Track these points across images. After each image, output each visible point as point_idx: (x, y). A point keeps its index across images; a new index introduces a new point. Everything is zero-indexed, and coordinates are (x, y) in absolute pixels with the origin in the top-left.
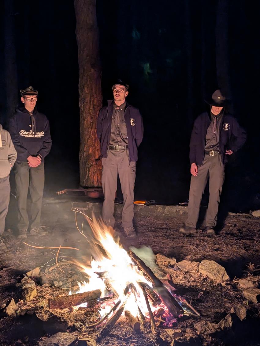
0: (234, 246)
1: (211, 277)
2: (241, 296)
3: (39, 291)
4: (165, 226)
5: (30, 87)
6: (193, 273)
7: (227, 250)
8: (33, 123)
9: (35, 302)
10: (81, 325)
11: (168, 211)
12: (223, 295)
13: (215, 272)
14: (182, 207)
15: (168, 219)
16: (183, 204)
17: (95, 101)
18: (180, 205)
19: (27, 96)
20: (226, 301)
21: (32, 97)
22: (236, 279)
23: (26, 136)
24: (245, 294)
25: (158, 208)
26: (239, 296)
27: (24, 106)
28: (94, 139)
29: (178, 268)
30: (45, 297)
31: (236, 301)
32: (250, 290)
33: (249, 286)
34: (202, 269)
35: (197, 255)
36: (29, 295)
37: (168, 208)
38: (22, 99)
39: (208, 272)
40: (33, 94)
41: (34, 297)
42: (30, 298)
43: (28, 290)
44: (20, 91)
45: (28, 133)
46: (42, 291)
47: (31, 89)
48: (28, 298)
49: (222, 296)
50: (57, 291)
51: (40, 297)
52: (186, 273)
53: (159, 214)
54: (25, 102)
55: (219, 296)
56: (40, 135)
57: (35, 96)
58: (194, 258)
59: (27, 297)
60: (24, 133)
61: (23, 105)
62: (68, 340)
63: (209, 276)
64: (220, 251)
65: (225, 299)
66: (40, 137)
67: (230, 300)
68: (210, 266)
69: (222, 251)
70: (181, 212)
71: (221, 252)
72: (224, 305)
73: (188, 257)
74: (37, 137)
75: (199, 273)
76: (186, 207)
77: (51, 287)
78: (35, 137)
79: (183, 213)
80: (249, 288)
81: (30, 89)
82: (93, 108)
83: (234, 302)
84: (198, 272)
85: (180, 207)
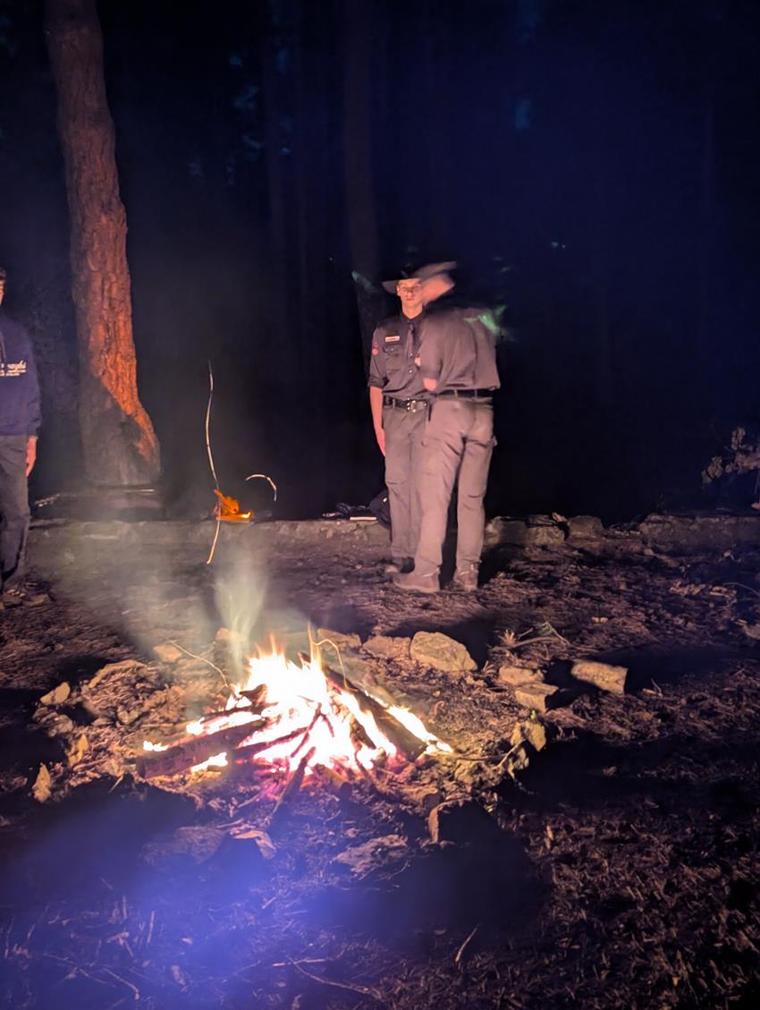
0: (456, 598)
1: (441, 666)
2: (510, 700)
3: (90, 737)
4: (300, 564)
6: (400, 661)
7: (446, 606)
9: (90, 764)
10: (222, 804)
11: (302, 533)
12: (478, 701)
13: (448, 655)
14: (332, 523)
15: (303, 549)
16: (332, 515)
17: (114, 290)
18: (326, 519)
20: (488, 715)
22: (489, 665)
24: (521, 696)
25: (279, 528)
26: (507, 702)
28: (114, 377)
29: (368, 654)
30: (109, 749)
31: (505, 711)
32: (527, 686)
33: (523, 680)
34: (419, 652)
35: (392, 623)
36: (73, 750)
37: (301, 526)
39: (435, 657)
41: (85, 754)
42: (77, 757)
43: (67, 740)
46: (97, 737)
48: (74, 757)
49: (476, 704)
50: (130, 733)
51: (98, 750)
52: (389, 661)
53: (284, 541)
55: (471, 706)
56: (18, 369)
58: (388, 628)
59: (69, 754)
62: (208, 843)
63: (436, 666)
64: (432, 609)
65: (485, 711)
66: (18, 374)
67: (493, 710)
68: (435, 645)
69: (438, 610)
70: (330, 534)
71: (436, 613)
72: (487, 723)
73: (376, 628)
74: (12, 375)
75: (414, 662)
76: (338, 523)
77: (114, 726)
78: (7, 375)
79: (334, 535)
80: (525, 683)
82: (110, 305)
83: (503, 714)
84: (411, 659)
85: (327, 523)
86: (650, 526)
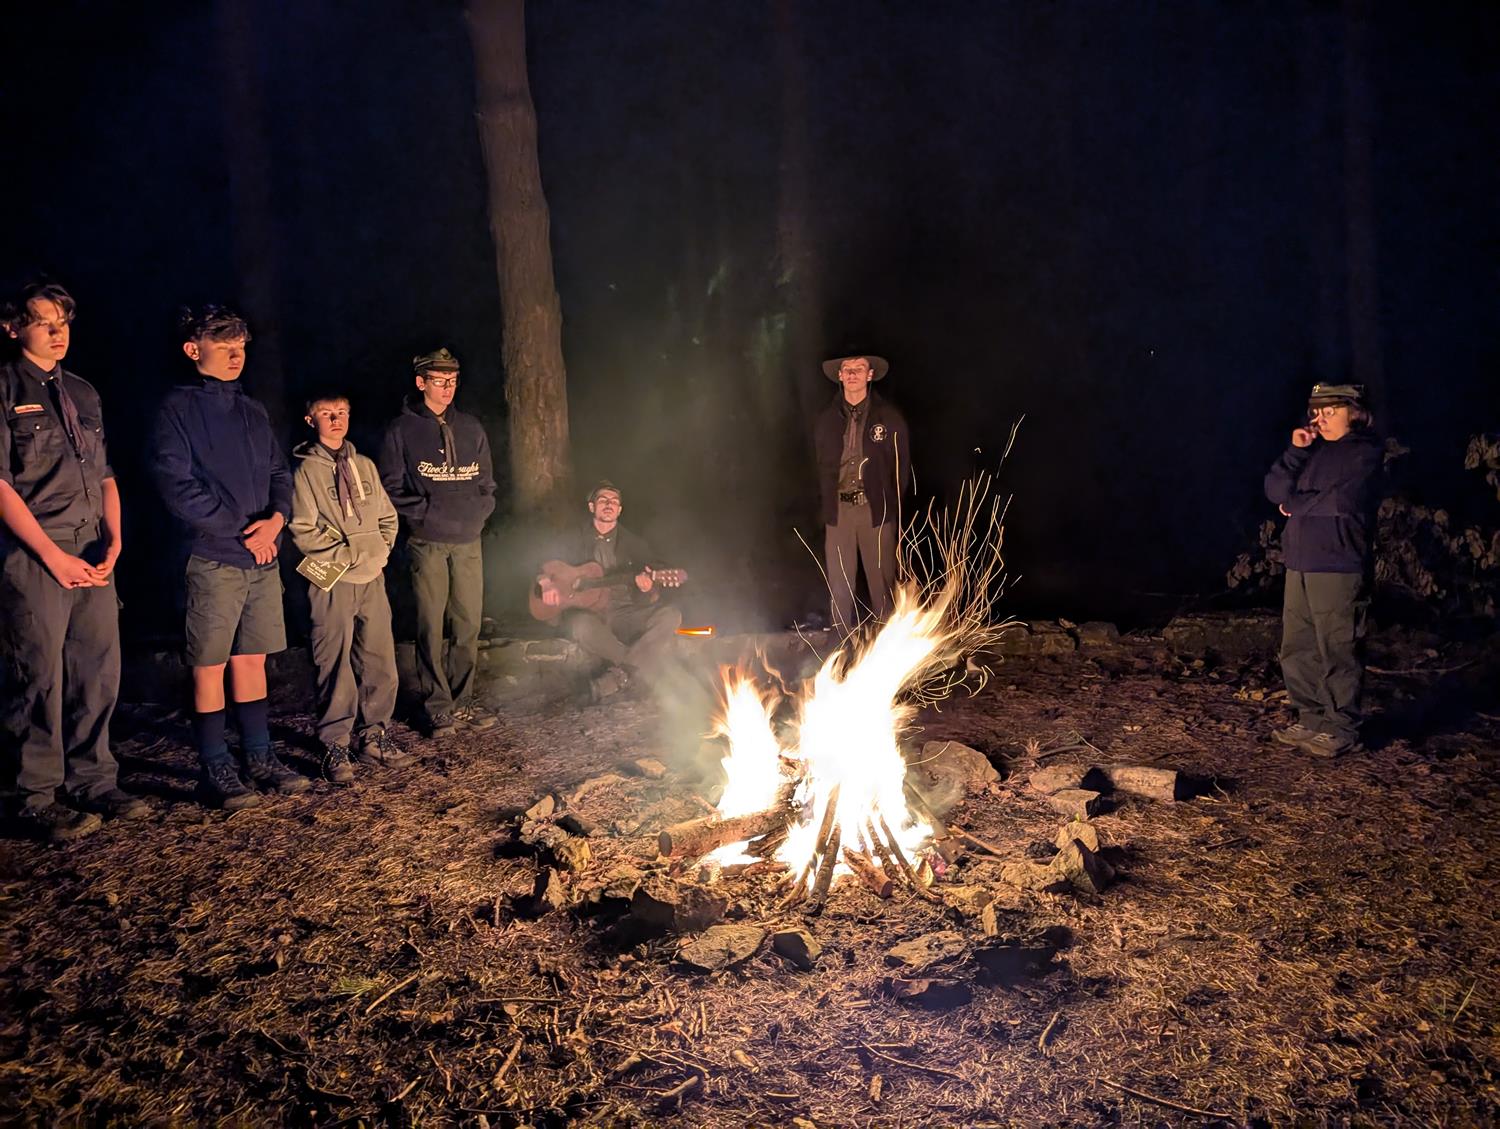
2: (1045, 808)
3: (591, 847)
5: (444, 351)
8: (448, 445)
9: (599, 871)
11: (771, 647)
12: (1008, 810)
14: (804, 634)
16: (802, 626)
18: (795, 631)
19: (435, 374)
20: (1023, 823)
21: (447, 376)
22: (1014, 775)
23: (436, 478)
24: (1057, 803)
26: (1042, 811)
27: (423, 399)
30: (615, 857)
31: (1042, 819)
32: (1064, 793)
33: (1057, 786)
34: (931, 761)
36: (578, 857)
38: (419, 380)
40: (450, 370)
41: (589, 862)
42: (583, 865)
44: (415, 360)
45: (438, 469)
47: (445, 356)
48: (579, 864)
49: (1007, 813)
51: (603, 859)
54: (429, 387)
55: (1001, 815)
56: (469, 472)
57: (454, 374)
59: (572, 863)
60: (431, 470)
61: (420, 396)
65: (1019, 819)
66: (469, 479)
67: (1028, 819)
68: (950, 754)
70: (801, 647)
72: (1023, 831)
74: (462, 479)
76: (810, 635)
78: (458, 479)
80: (1060, 790)
81: (442, 356)
83: (1040, 822)
85: (797, 634)
86: (1175, 630)
